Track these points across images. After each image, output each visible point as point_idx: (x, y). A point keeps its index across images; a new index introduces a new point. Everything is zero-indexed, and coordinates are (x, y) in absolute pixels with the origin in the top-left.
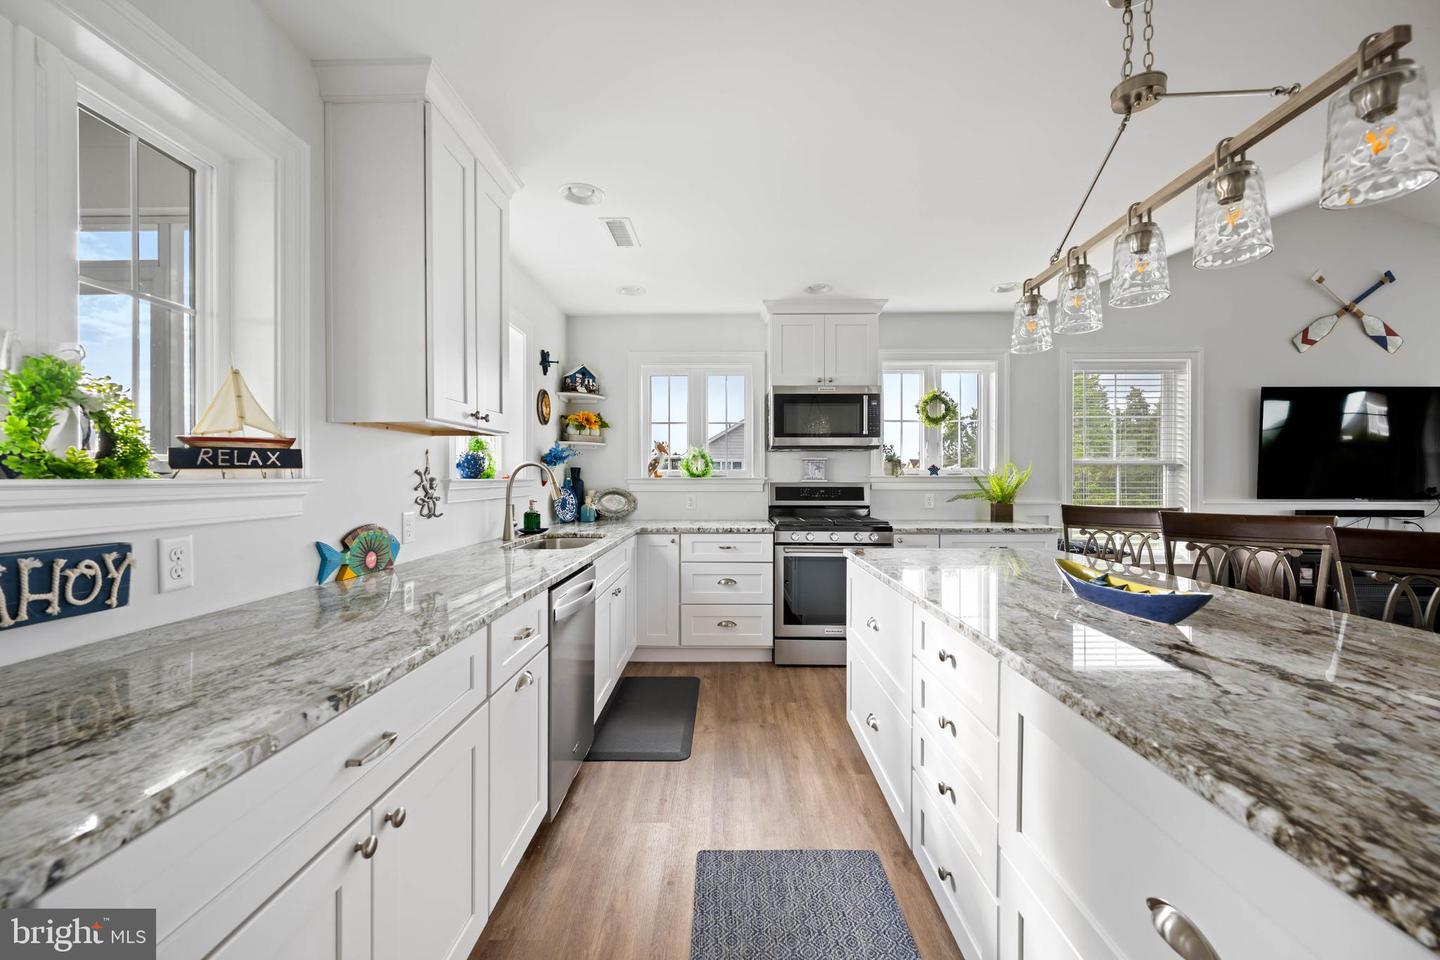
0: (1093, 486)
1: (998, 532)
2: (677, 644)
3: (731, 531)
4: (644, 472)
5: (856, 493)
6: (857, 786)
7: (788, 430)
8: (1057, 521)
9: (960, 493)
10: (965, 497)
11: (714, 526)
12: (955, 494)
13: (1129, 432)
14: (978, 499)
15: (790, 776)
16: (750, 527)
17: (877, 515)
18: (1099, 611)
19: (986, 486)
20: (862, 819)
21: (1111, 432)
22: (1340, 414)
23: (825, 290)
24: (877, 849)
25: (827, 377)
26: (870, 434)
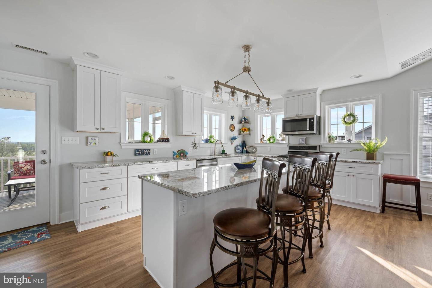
1: (368, 163)
4: (259, 142)
7: (287, 130)
9: (354, 149)
14: (362, 151)
25: (299, 114)
26: (310, 130)
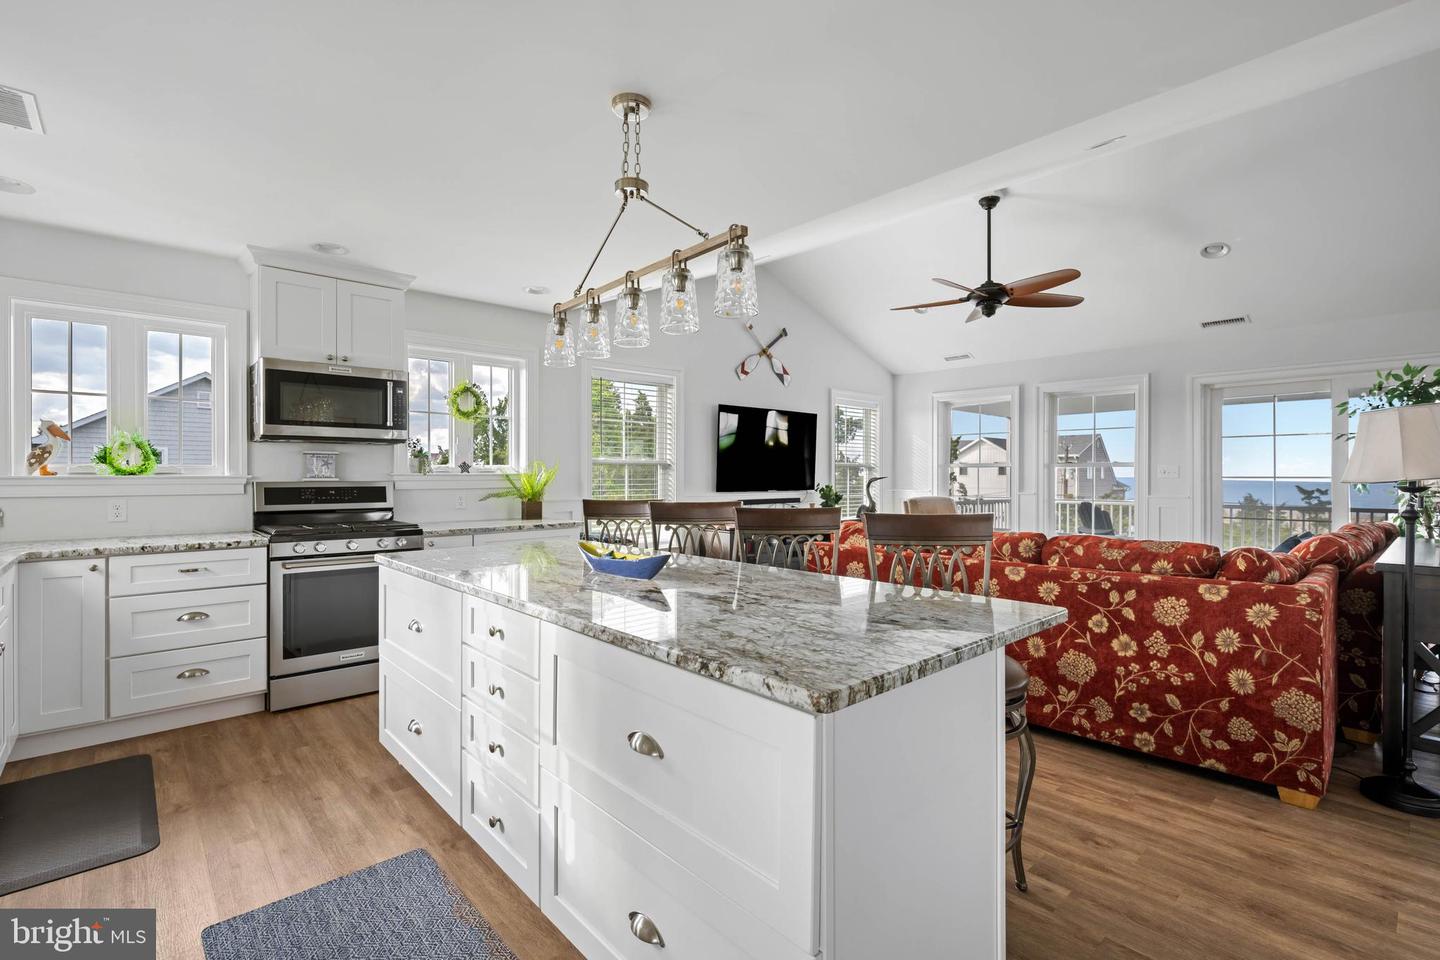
0: (609, 484)
1: (530, 529)
2: (102, 717)
3: (200, 548)
5: (378, 493)
6: (396, 802)
7: (285, 416)
8: (579, 516)
9: (490, 492)
10: (498, 495)
11: (171, 543)
12: (485, 493)
13: (636, 435)
14: (510, 497)
15: (314, 818)
16: (231, 541)
17: (403, 517)
18: (607, 577)
19: (518, 485)
20: (405, 827)
21: (621, 434)
22: (764, 427)
23: (338, 251)
24: (424, 845)
25: (341, 355)
26: (395, 427)
